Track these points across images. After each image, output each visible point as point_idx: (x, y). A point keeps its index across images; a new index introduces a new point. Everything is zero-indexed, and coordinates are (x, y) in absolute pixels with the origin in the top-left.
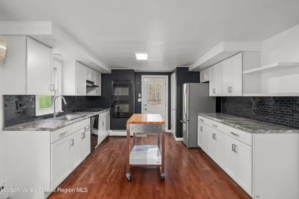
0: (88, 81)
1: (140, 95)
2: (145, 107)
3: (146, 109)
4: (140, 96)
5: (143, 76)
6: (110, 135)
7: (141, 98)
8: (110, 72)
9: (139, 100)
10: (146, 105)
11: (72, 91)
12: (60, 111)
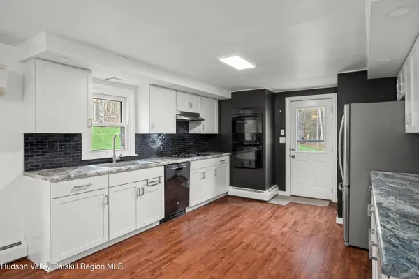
1: (282, 131)
2: (292, 153)
3: (293, 157)
4: (282, 133)
5: (288, 100)
6: (229, 194)
7: (284, 136)
8: (230, 97)
9: (282, 140)
10: (293, 150)
12: (133, 154)
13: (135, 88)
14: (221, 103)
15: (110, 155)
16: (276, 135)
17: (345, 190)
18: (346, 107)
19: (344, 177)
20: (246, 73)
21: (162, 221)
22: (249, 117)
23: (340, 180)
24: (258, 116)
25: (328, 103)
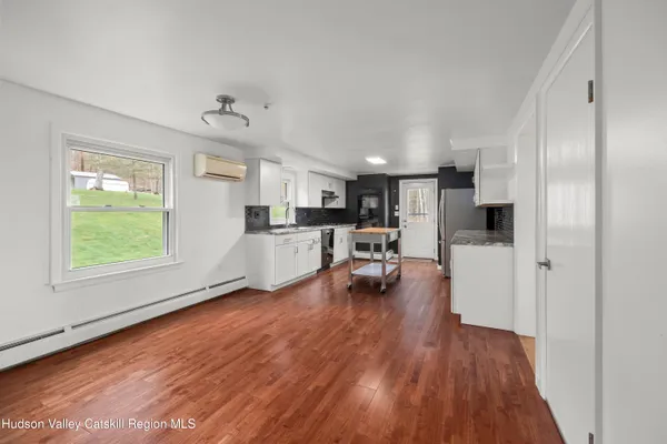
0: (323, 191)
2: (405, 224)
3: (405, 227)
4: (397, 208)
5: (401, 182)
7: (398, 211)
8: (356, 179)
9: (396, 214)
10: (405, 221)
11: (304, 204)
12: (294, 222)
13: (295, 173)
14: (349, 184)
15: (283, 223)
16: (392, 210)
17: (443, 243)
18: (443, 191)
19: (443, 237)
20: (379, 166)
21: (318, 271)
22: (370, 195)
23: (439, 238)
24: (380, 195)
25: (431, 185)
